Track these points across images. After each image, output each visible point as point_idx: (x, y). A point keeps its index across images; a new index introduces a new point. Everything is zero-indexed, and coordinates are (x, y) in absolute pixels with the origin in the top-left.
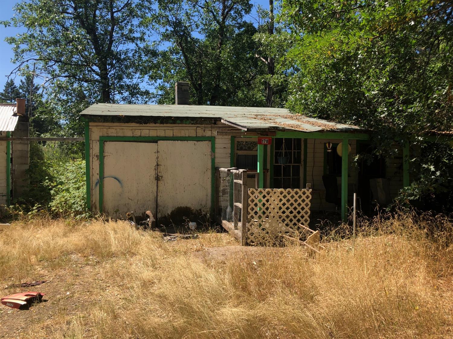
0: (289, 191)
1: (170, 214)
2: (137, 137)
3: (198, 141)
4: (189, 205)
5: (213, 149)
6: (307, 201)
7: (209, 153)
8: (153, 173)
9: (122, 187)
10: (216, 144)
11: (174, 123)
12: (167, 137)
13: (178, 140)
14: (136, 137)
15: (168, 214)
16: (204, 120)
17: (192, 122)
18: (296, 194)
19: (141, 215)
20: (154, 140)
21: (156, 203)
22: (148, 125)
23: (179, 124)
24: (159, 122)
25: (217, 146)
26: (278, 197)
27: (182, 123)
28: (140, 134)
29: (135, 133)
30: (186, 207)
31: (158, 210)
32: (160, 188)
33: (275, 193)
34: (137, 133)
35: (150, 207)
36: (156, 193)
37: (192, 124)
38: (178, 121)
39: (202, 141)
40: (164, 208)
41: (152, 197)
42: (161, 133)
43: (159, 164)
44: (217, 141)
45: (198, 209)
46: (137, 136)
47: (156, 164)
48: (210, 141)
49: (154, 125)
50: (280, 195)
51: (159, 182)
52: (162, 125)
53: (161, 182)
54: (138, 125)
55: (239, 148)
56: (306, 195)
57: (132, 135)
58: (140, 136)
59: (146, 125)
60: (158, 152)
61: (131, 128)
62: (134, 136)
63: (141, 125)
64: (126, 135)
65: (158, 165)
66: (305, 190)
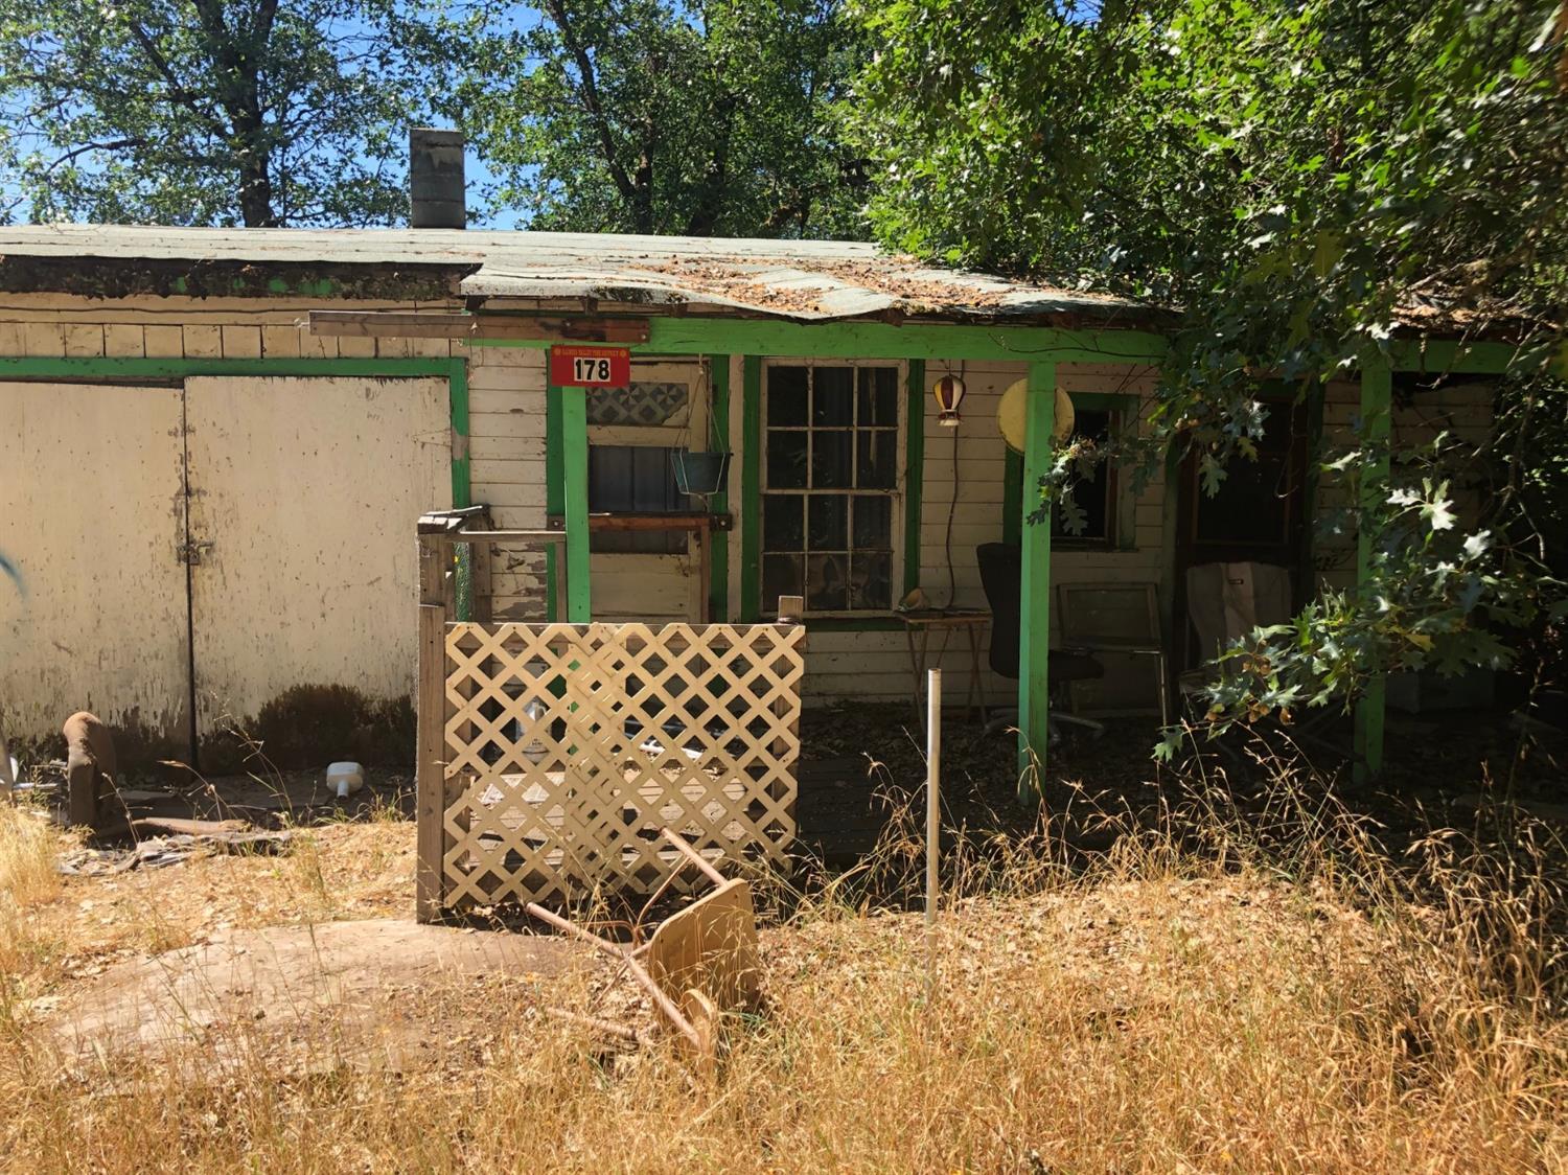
0: (677, 637)
1: (255, 717)
2: (87, 361)
3: (382, 378)
4: (347, 680)
5: (460, 415)
6: (782, 687)
7: (443, 438)
8: (167, 530)
9: (23, 591)
10: (472, 394)
11: (258, 294)
12: (231, 359)
13: (283, 376)
14: (79, 358)
15: (248, 719)
16: (403, 279)
17: (346, 287)
18: (720, 653)
19: (117, 721)
20: (170, 375)
21: (185, 668)
22: (129, 301)
23: (280, 295)
24: (181, 284)
25: (478, 401)
26: (618, 666)
27: (294, 291)
28: (98, 346)
29: (73, 343)
30: (335, 687)
31: (200, 703)
32: (199, 601)
33: (597, 645)
34: (87, 342)
35: (158, 685)
36: (183, 624)
37: (346, 296)
38: (277, 285)
39: (405, 378)
40: (225, 689)
41: (167, 639)
42: (204, 343)
43: (193, 486)
44: (478, 378)
45: (395, 695)
46: (86, 353)
47: (177, 485)
48: (444, 377)
49: (156, 302)
50: (625, 657)
51: (197, 571)
52: (198, 303)
53: (208, 571)
54: (79, 301)
55: (597, 414)
56: (772, 657)
57: (61, 353)
58: (103, 356)
59: (116, 302)
60: (186, 430)
61: (54, 317)
62: (73, 353)
63: (95, 302)
64: (30, 352)
65: (188, 493)
66: (769, 630)
